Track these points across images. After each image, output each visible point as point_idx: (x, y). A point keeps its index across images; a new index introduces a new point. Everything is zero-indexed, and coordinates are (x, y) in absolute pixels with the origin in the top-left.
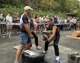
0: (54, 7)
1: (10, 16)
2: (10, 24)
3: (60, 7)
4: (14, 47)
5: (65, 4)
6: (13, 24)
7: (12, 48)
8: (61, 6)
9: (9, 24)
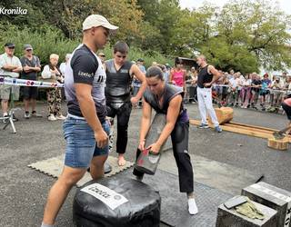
0: (143, 37)
1: (10, 55)
2: (14, 82)
3: (157, 38)
4: (33, 165)
5: (171, 30)
6: (24, 82)
7: (27, 171)
8: (162, 36)
9: (12, 83)
